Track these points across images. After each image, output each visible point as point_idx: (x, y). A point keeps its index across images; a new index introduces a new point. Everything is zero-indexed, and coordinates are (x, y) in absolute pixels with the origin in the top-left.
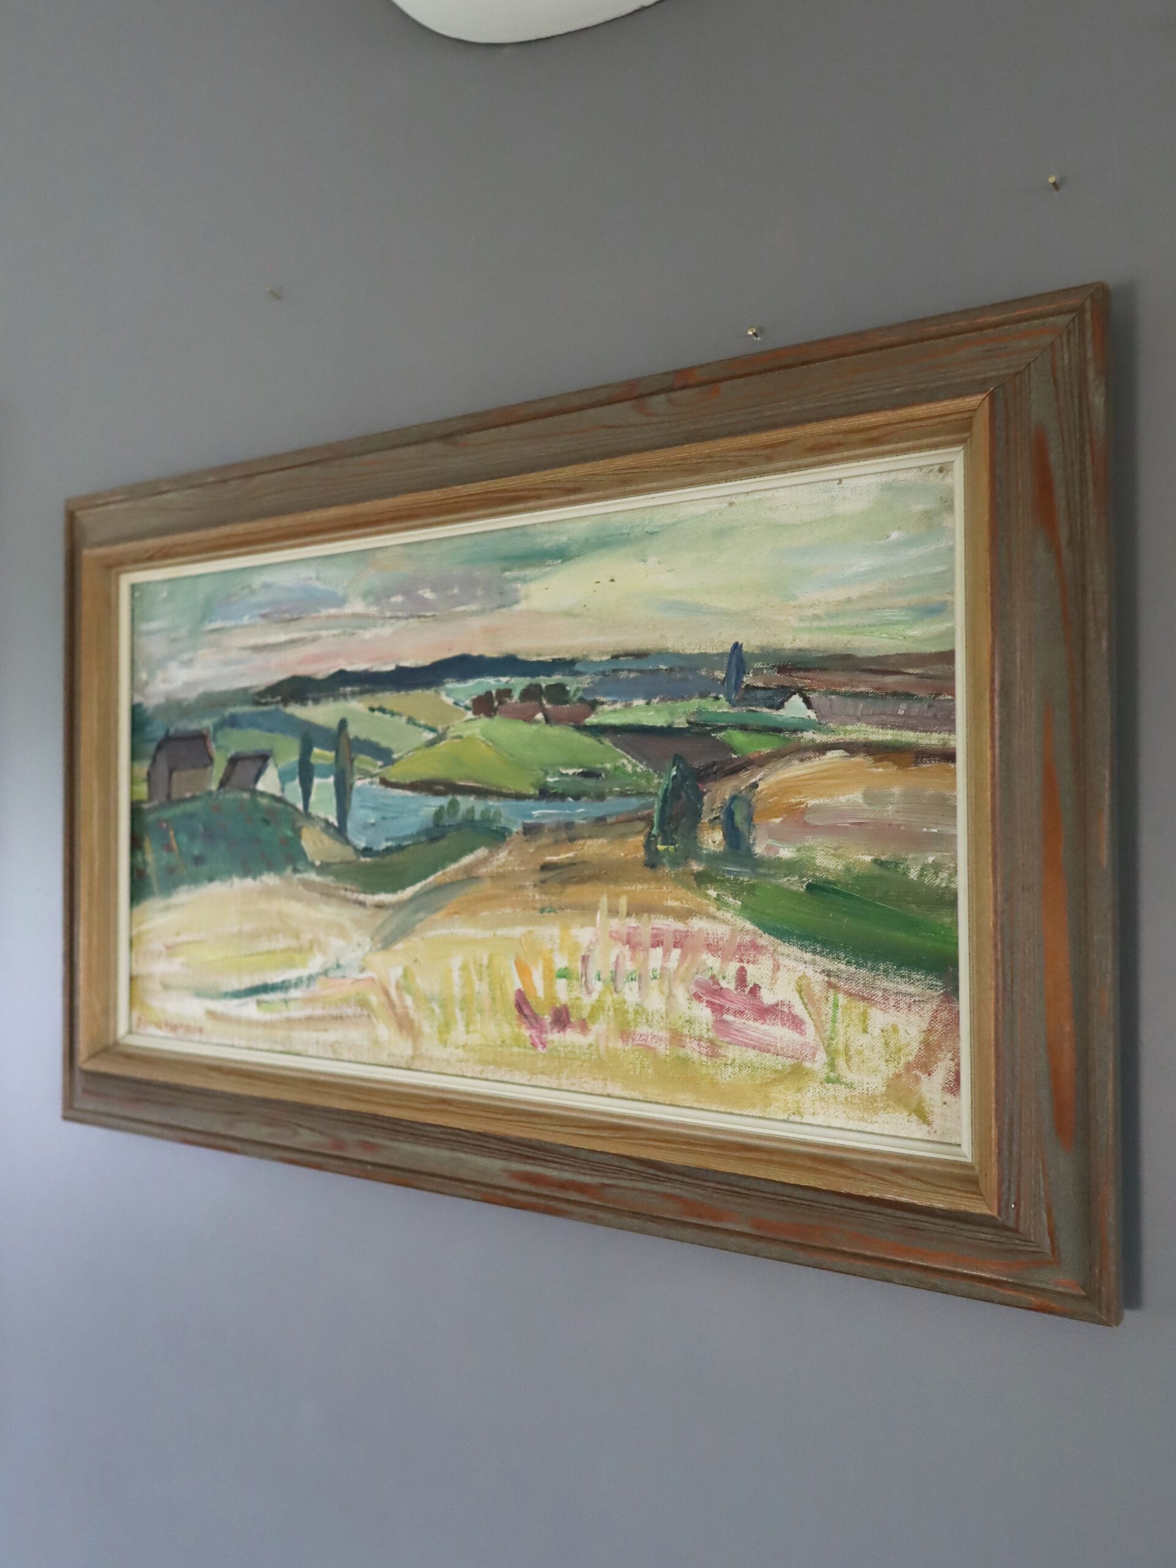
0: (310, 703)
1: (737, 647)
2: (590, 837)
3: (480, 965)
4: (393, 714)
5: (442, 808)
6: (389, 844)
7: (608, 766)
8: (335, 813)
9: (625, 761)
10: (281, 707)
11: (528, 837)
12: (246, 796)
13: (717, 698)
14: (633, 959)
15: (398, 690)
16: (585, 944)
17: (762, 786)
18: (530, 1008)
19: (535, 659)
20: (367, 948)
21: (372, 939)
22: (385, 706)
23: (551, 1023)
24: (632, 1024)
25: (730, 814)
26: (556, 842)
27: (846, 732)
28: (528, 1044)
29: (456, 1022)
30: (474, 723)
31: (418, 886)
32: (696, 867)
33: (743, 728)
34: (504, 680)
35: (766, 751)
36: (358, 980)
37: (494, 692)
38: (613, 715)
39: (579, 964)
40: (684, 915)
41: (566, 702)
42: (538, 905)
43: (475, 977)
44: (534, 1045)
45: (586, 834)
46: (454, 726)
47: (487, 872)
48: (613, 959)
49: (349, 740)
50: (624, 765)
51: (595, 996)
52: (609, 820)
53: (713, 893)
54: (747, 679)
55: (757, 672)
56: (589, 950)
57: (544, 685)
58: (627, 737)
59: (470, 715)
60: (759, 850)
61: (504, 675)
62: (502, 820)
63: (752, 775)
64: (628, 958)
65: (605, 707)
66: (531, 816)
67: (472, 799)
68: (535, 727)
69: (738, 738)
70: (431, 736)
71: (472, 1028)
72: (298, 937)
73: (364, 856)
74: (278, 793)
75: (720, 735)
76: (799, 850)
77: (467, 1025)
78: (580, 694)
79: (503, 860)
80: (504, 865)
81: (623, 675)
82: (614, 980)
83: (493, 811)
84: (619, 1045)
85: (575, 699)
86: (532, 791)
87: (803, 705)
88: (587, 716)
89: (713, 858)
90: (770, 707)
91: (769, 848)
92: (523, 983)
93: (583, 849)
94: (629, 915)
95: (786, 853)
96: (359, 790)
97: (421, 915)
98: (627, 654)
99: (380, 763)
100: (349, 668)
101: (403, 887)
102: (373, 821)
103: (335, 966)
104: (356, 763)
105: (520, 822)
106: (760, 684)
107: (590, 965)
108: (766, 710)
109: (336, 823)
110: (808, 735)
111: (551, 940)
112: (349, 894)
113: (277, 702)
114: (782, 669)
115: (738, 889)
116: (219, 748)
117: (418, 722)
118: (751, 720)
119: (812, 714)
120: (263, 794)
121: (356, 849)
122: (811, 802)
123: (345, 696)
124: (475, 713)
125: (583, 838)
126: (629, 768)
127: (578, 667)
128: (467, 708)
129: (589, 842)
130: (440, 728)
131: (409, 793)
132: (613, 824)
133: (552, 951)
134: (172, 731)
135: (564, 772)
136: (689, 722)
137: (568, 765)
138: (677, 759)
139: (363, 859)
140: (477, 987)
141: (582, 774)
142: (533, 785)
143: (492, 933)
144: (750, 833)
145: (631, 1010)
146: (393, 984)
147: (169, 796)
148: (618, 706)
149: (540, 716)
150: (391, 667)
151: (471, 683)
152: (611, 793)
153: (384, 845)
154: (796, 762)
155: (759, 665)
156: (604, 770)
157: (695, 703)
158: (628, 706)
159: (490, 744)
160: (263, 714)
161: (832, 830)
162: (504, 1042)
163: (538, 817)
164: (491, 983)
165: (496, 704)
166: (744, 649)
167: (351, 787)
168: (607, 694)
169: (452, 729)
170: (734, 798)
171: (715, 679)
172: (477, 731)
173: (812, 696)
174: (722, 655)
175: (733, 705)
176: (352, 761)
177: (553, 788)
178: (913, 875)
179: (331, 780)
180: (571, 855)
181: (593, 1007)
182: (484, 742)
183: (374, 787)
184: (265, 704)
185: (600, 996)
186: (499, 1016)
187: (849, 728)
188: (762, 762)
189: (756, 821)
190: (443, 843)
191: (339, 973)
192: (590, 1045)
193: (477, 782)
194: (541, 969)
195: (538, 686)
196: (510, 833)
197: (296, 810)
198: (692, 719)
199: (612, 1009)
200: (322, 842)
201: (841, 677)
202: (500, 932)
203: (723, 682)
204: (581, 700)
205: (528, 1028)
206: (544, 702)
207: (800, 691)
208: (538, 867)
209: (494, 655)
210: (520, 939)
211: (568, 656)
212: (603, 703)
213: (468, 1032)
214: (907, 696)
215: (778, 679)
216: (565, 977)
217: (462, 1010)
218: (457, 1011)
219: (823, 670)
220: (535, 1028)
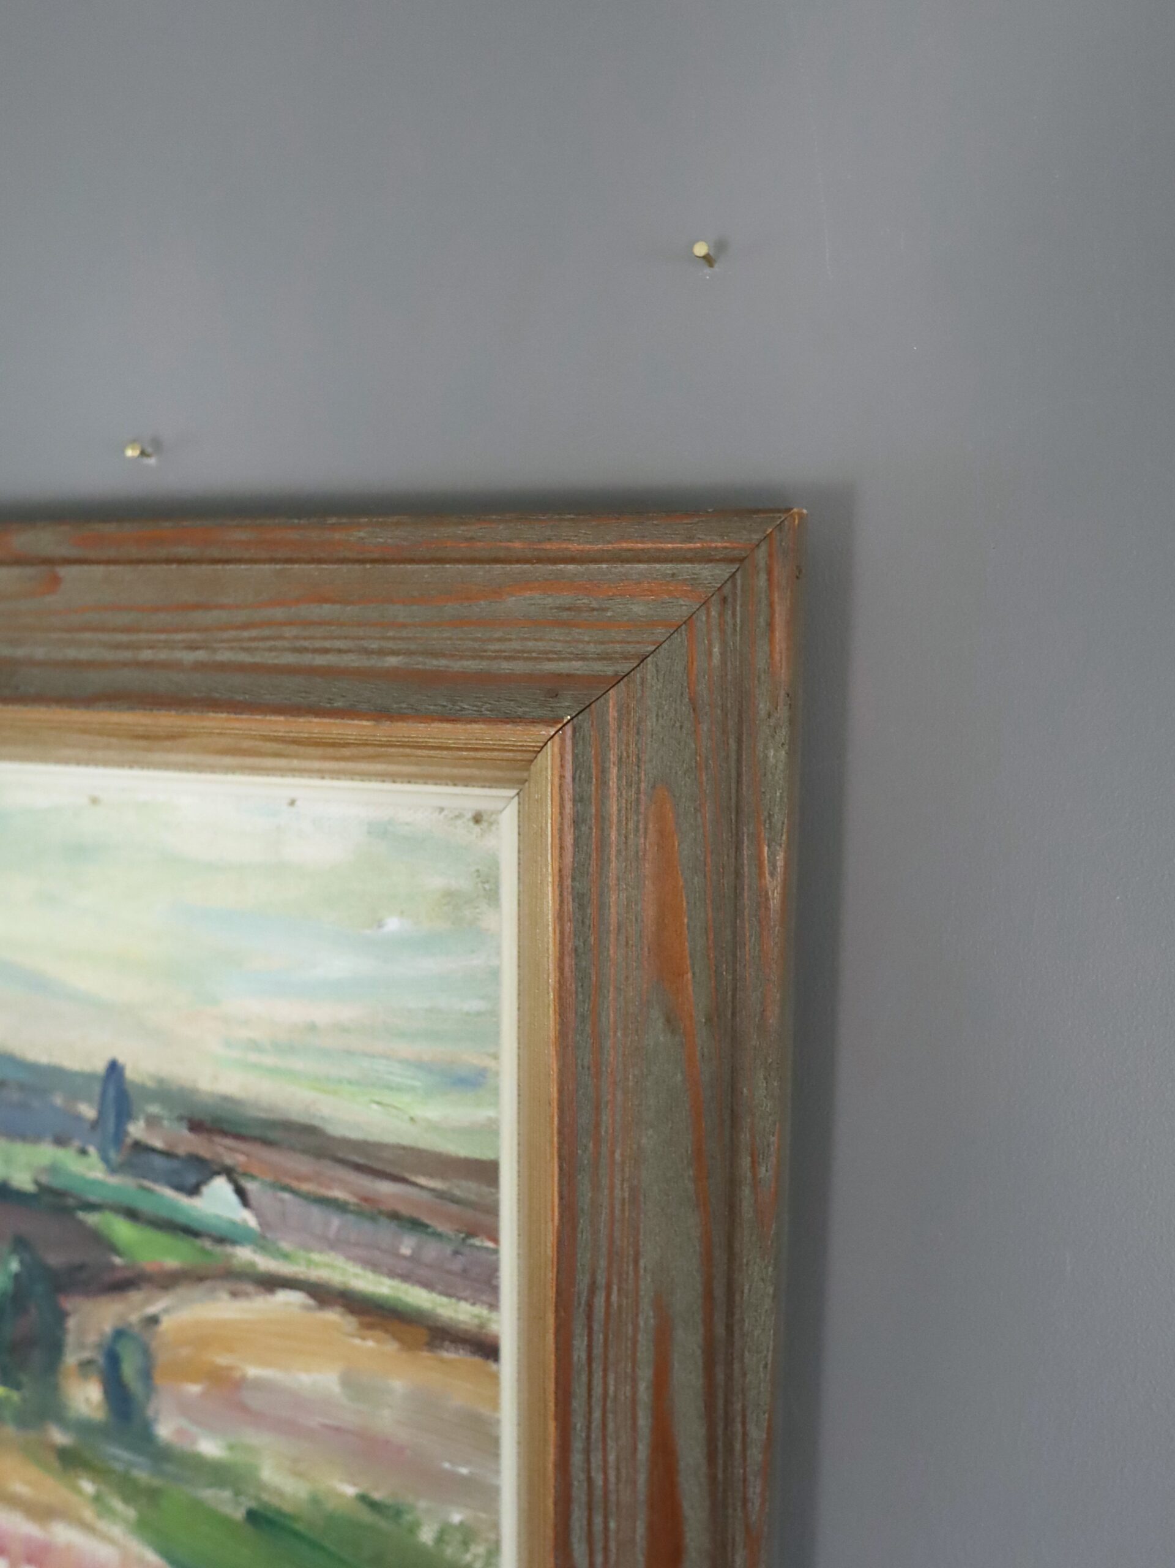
1: (114, 1069)
13: (83, 1152)
17: (167, 1323)
25: (113, 1360)
27: (310, 1263)
32: (59, 1437)
33: (132, 1214)
35: (172, 1263)
40: (42, 1513)
53: (88, 1487)
54: (136, 1130)
55: (153, 1122)
60: (165, 1431)
63: (148, 1301)
69: (122, 1230)
75: (92, 1219)
76: (231, 1447)
87: (233, 1198)
89: (84, 1428)
90: (179, 1188)
91: (180, 1432)
95: (210, 1448)
106: (158, 1144)
108: (169, 1193)
110: (244, 1254)
114: (196, 1126)
115: (130, 1491)
118: (144, 1204)
119: (248, 1218)
122: (253, 1371)
136: (37, 1183)
138: (21, 1244)
144: (148, 1398)
154: (225, 1296)
155: (154, 1109)
157: (46, 1153)
161: (288, 1428)
166: (130, 1074)
170: (120, 1334)
171: (78, 1118)
173: (251, 1186)
174: (89, 1077)
175: (113, 1170)
178: (427, 1535)
187: (316, 1257)
188: (169, 1281)
189: (159, 1381)
198: (44, 1179)
201: (301, 1164)
203: (95, 1125)
207: (229, 1172)
214: (415, 1225)
215: (189, 1143)
219: (267, 1143)
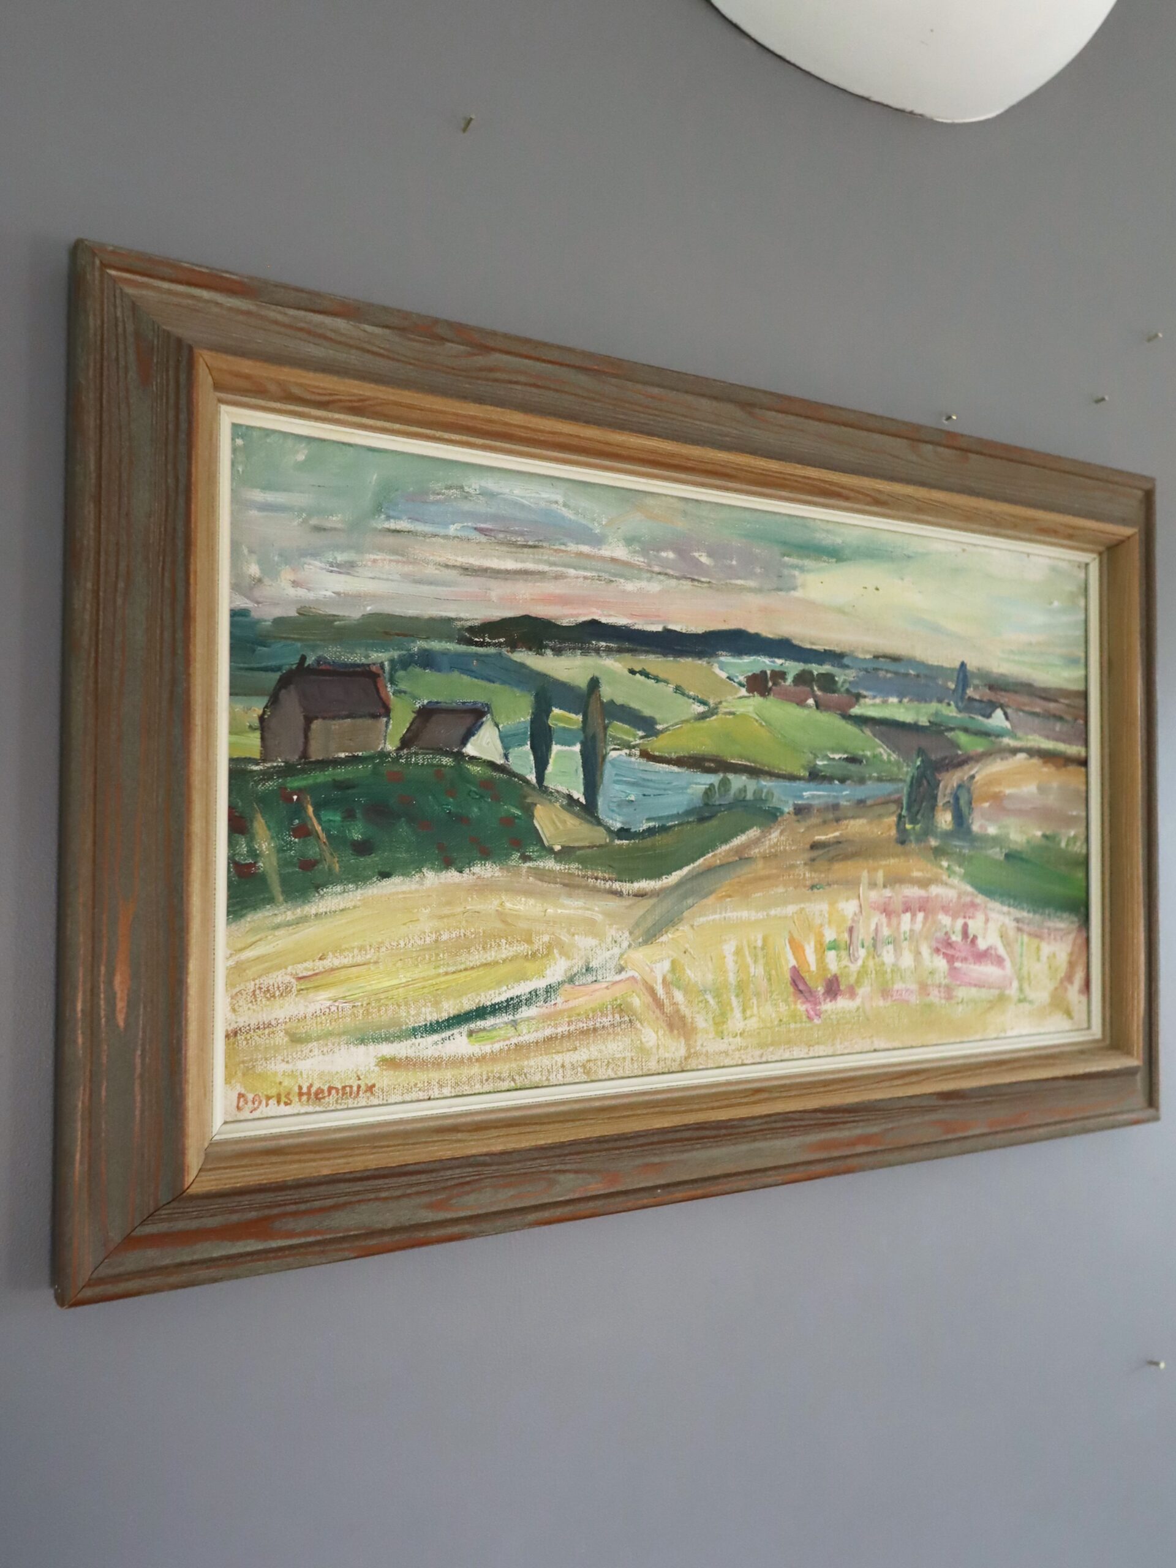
0: (549, 652)
1: (963, 665)
2: (853, 817)
3: (755, 948)
4: (657, 679)
5: (712, 785)
6: (651, 824)
7: (868, 753)
8: (582, 789)
9: (882, 750)
10: (504, 651)
11: (799, 817)
12: (446, 761)
13: (949, 704)
14: (889, 925)
15: (665, 655)
16: (850, 916)
17: (977, 778)
18: (805, 984)
19: (808, 646)
20: (625, 944)
21: (631, 933)
22: (648, 670)
23: (824, 994)
24: (890, 982)
25: (957, 799)
26: (825, 822)
27: (1027, 740)
28: (804, 1018)
29: (732, 1010)
30: (747, 701)
31: (686, 870)
32: (934, 843)
33: (966, 730)
34: (779, 661)
35: (980, 750)
36: (615, 983)
37: (769, 672)
38: (871, 708)
39: (846, 936)
40: (924, 883)
41: (834, 692)
42: (808, 883)
43: (749, 960)
44: (810, 1018)
45: (850, 814)
46: (726, 701)
47: (759, 852)
48: (873, 927)
49: (602, 703)
50: (881, 754)
51: (860, 963)
52: (869, 802)
53: (945, 864)
54: (970, 692)
55: (976, 687)
56: (853, 921)
57: (815, 673)
58: (883, 728)
59: (743, 692)
60: (975, 828)
61: (779, 657)
62: (774, 800)
63: (971, 769)
64: (885, 925)
65: (867, 700)
66: (801, 797)
67: (744, 778)
68: (806, 712)
69: (963, 738)
70: (702, 709)
71: (748, 1013)
72: (529, 941)
73: (620, 838)
74: (500, 761)
75: (949, 735)
76: (1000, 828)
77: (744, 1011)
78: (847, 686)
79: (775, 840)
80: (776, 845)
81: (881, 674)
82: (874, 946)
83: (765, 791)
84: (881, 1003)
85: (843, 689)
86: (804, 773)
87: (1003, 717)
88: (852, 706)
89: (947, 835)
90: (984, 716)
91: (981, 826)
92: (796, 958)
93: (847, 828)
94: (885, 886)
95: (992, 830)
96: (613, 763)
97: (690, 901)
98: (885, 656)
99: (641, 733)
100: (604, 620)
101: (669, 873)
102: (632, 798)
103: (584, 971)
104: (611, 731)
105: (791, 802)
106: (977, 697)
107: (855, 935)
108: (980, 718)
109: (583, 800)
110: (1006, 741)
111: (821, 915)
112: (600, 884)
113: (500, 645)
114: (991, 687)
115: (962, 860)
116: (398, 693)
117: (686, 692)
118: (971, 726)
119: (1007, 725)
120: (473, 759)
121: (608, 829)
122: (1008, 791)
123: (597, 651)
124: (748, 691)
125: (846, 818)
126: (885, 757)
127: (846, 661)
128: (741, 684)
129: (852, 822)
130: (712, 702)
131: (675, 769)
132: (871, 806)
133: (821, 925)
134: (310, 660)
135: (831, 756)
136: (930, 722)
137: (834, 751)
138: (921, 752)
139: (617, 842)
140: (752, 970)
141: (847, 759)
142: (803, 767)
143: (765, 913)
144: (970, 814)
145: (889, 970)
146: (660, 980)
147: (305, 755)
148: (878, 701)
149: (811, 701)
150: (658, 628)
151: (747, 659)
152: (870, 778)
153: (645, 826)
154: (999, 760)
155: (976, 682)
156: (864, 756)
157: (934, 706)
158: (885, 702)
159: (764, 724)
160: (477, 656)
161: (1020, 813)
162: (781, 1020)
163: (808, 798)
164: (766, 964)
165: (770, 684)
166: (968, 667)
167: (604, 757)
168: (867, 689)
169: (724, 704)
170: (960, 786)
171: (948, 689)
172: (751, 709)
173: (1009, 711)
174: (952, 670)
175: (960, 710)
176: (606, 728)
177: (822, 771)
178: (1063, 845)
179: (577, 748)
180: (837, 834)
181: (859, 973)
182: (757, 721)
183: (633, 759)
184: (481, 644)
185: (864, 962)
186: (774, 996)
187: (1030, 737)
188: (978, 758)
189: (974, 805)
190: (714, 822)
191: (590, 978)
192: (858, 1009)
193: (749, 760)
194: (812, 944)
195: (811, 673)
196: (782, 813)
197: (527, 782)
198: (932, 719)
199: (874, 972)
200: (564, 822)
201: (1025, 699)
202: (773, 912)
203: (954, 691)
204: (848, 691)
205: (803, 1003)
206: (816, 688)
207: (1002, 706)
208: (808, 846)
209: (771, 636)
210: (792, 917)
211: (837, 649)
212: (865, 697)
213: (745, 1019)
214: (1060, 718)
215: (988, 695)
216: (834, 948)
217: (737, 996)
218: (733, 998)
219: (1016, 692)
220: (809, 1001)
